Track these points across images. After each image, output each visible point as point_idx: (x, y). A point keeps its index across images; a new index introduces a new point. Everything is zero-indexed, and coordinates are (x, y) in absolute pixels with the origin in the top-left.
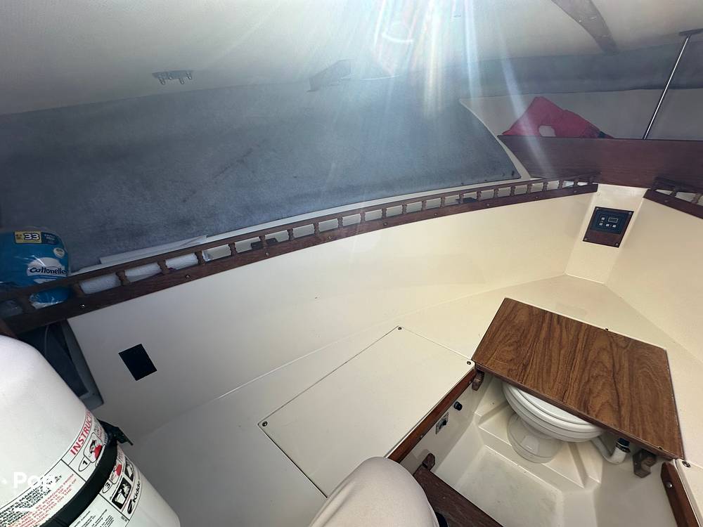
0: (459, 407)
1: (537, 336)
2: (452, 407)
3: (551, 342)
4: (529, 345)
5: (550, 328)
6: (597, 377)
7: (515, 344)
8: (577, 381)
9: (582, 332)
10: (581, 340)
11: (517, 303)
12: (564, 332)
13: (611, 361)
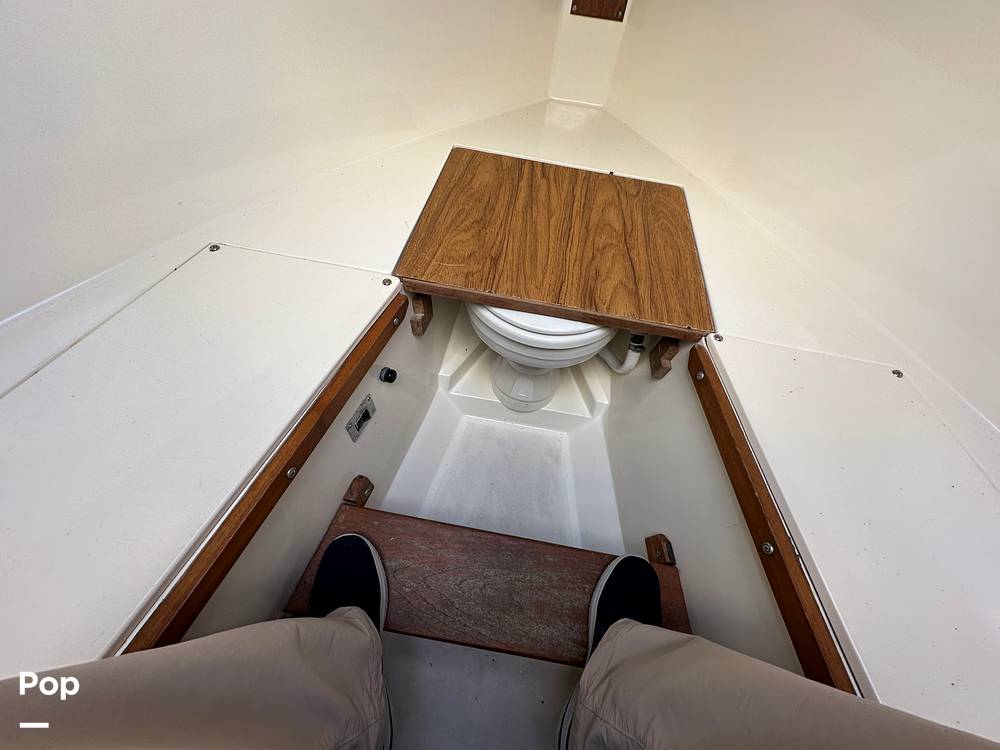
0: (389, 376)
3: (535, 209)
5: (531, 187)
6: (604, 248)
7: (475, 225)
8: (578, 263)
9: (579, 184)
10: (578, 197)
11: (475, 154)
12: (554, 189)
13: (621, 218)
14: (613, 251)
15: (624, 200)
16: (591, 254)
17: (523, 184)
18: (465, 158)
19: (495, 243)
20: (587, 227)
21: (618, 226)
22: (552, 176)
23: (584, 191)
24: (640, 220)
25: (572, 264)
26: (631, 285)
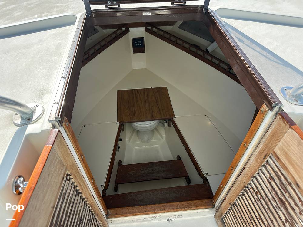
0: (121, 140)
1: (133, 101)
2: (119, 142)
3: (138, 101)
4: (132, 106)
7: (128, 108)
8: (149, 110)
9: (145, 92)
14: (155, 106)
16: (151, 108)
18: (120, 93)
22: (139, 92)
23: (147, 94)
24: (159, 98)
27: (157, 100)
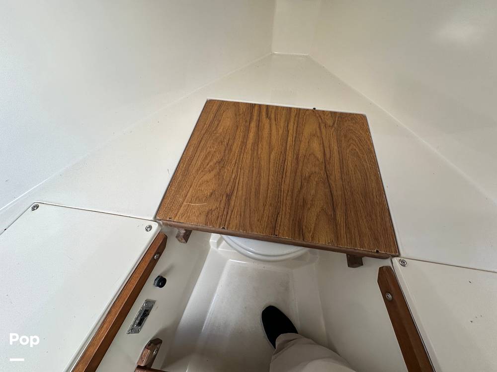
0: (160, 283)
1: (244, 143)
3: (260, 146)
4: (233, 162)
5: (258, 126)
6: (310, 177)
7: (217, 165)
8: (290, 193)
9: (292, 120)
10: (291, 132)
11: (222, 103)
12: (274, 127)
13: (322, 148)
14: (316, 179)
15: (324, 131)
16: (299, 184)
17: (253, 125)
18: (215, 108)
19: (230, 180)
20: (297, 158)
21: (319, 155)
22: (273, 116)
23: (295, 127)
24: (336, 148)
25: (285, 195)
26: (330, 212)
27: (328, 155)
